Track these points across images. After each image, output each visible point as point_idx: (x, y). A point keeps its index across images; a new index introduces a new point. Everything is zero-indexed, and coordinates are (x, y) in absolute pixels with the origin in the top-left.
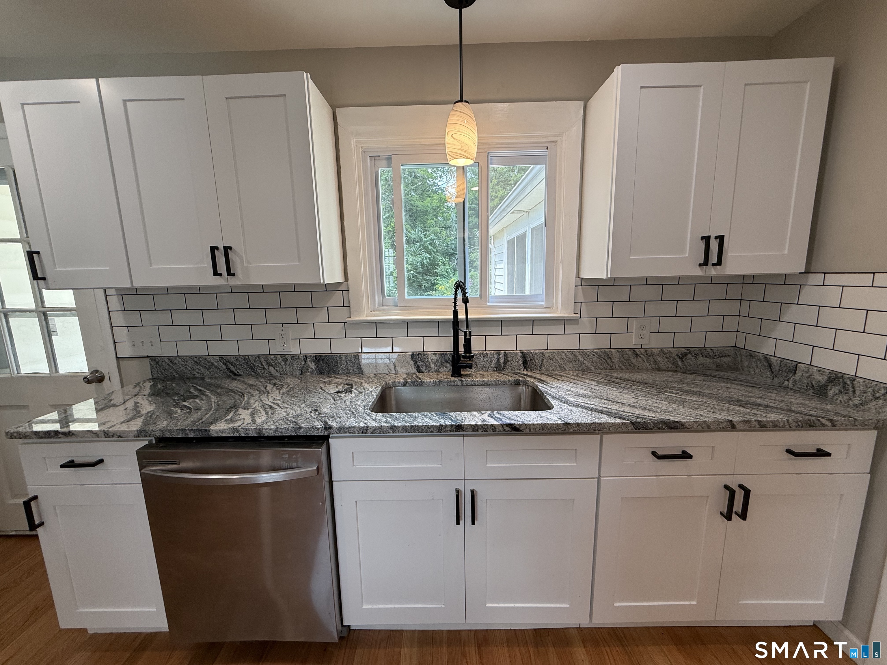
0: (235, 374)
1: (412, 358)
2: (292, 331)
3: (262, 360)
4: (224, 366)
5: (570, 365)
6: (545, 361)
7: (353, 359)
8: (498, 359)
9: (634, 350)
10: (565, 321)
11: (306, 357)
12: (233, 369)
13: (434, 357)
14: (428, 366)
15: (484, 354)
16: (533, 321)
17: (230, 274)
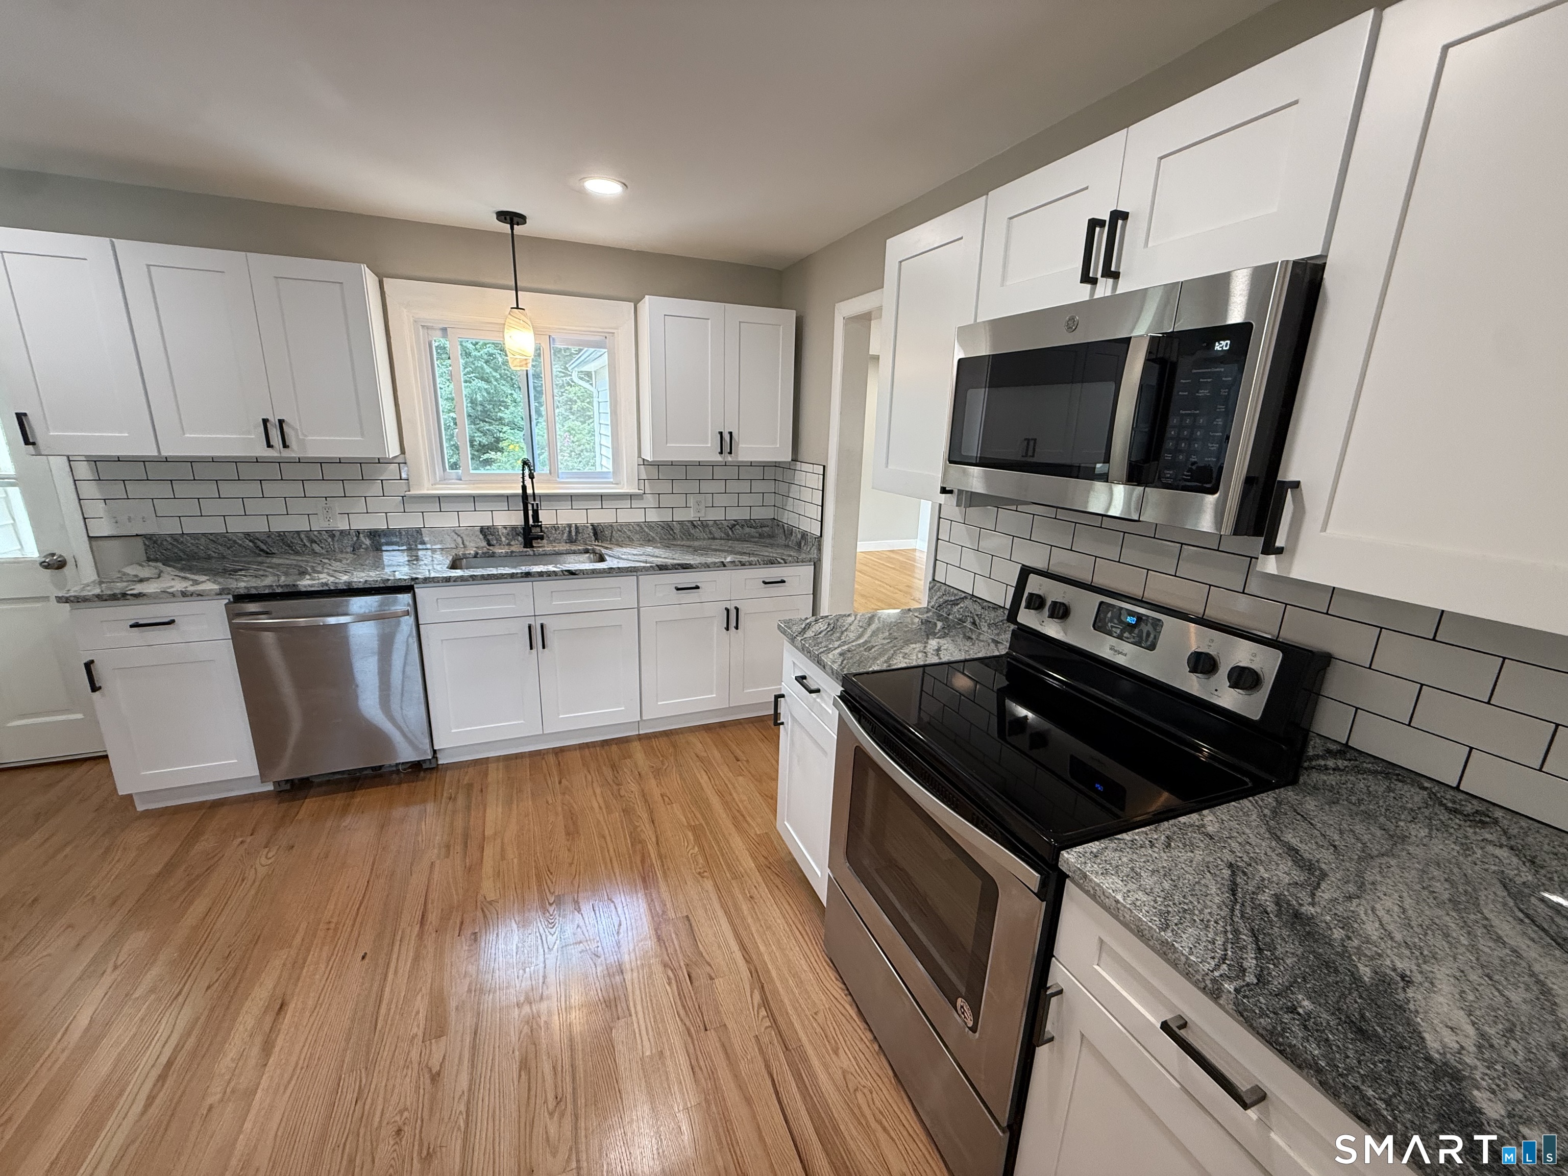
0: (267, 553)
1: (481, 532)
2: (338, 506)
3: (303, 536)
4: (251, 544)
5: (638, 536)
6: (614, 532)
7: (415, 534)
8: (570, 532)
9: (692, 522)
10: (631, 497)
11: (358, 532)
12: (264, 547)
13: (504, 531)
14: (499, 540)
15: (555, 528)
16: (602, 497)
17: (285, 446)
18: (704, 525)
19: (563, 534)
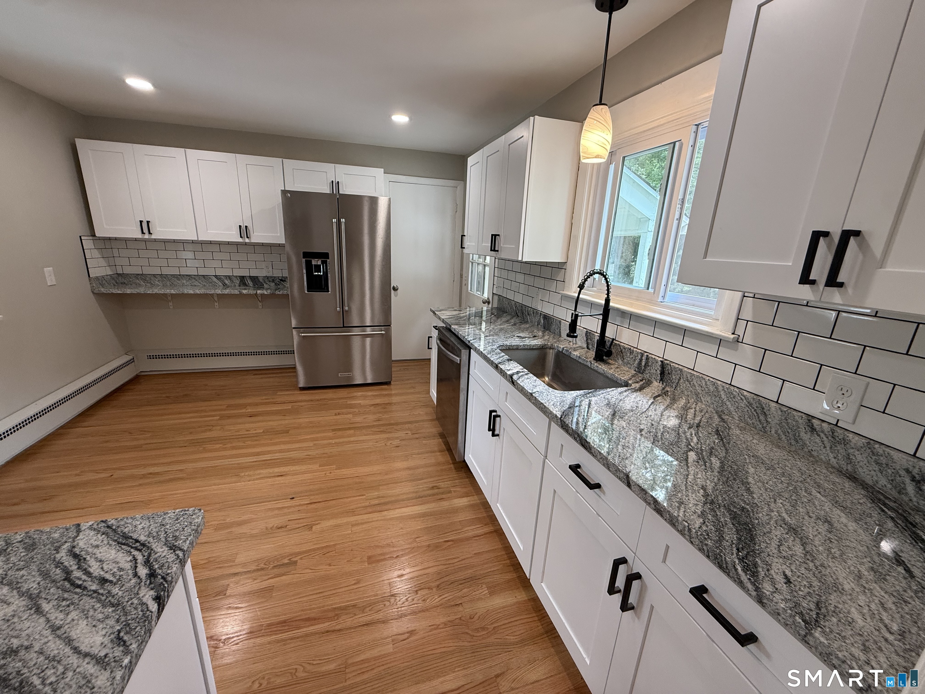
0: (517, 315)
1: (586, 334)
3: (527, 310)
6: (682, 380)
7: (558, 323)
8: (641, 360)
9: (810, 417)
10: (720, 341)
11: (542, 314)
12: (517, 312)
14: (593, 346)
17: (496, 251)
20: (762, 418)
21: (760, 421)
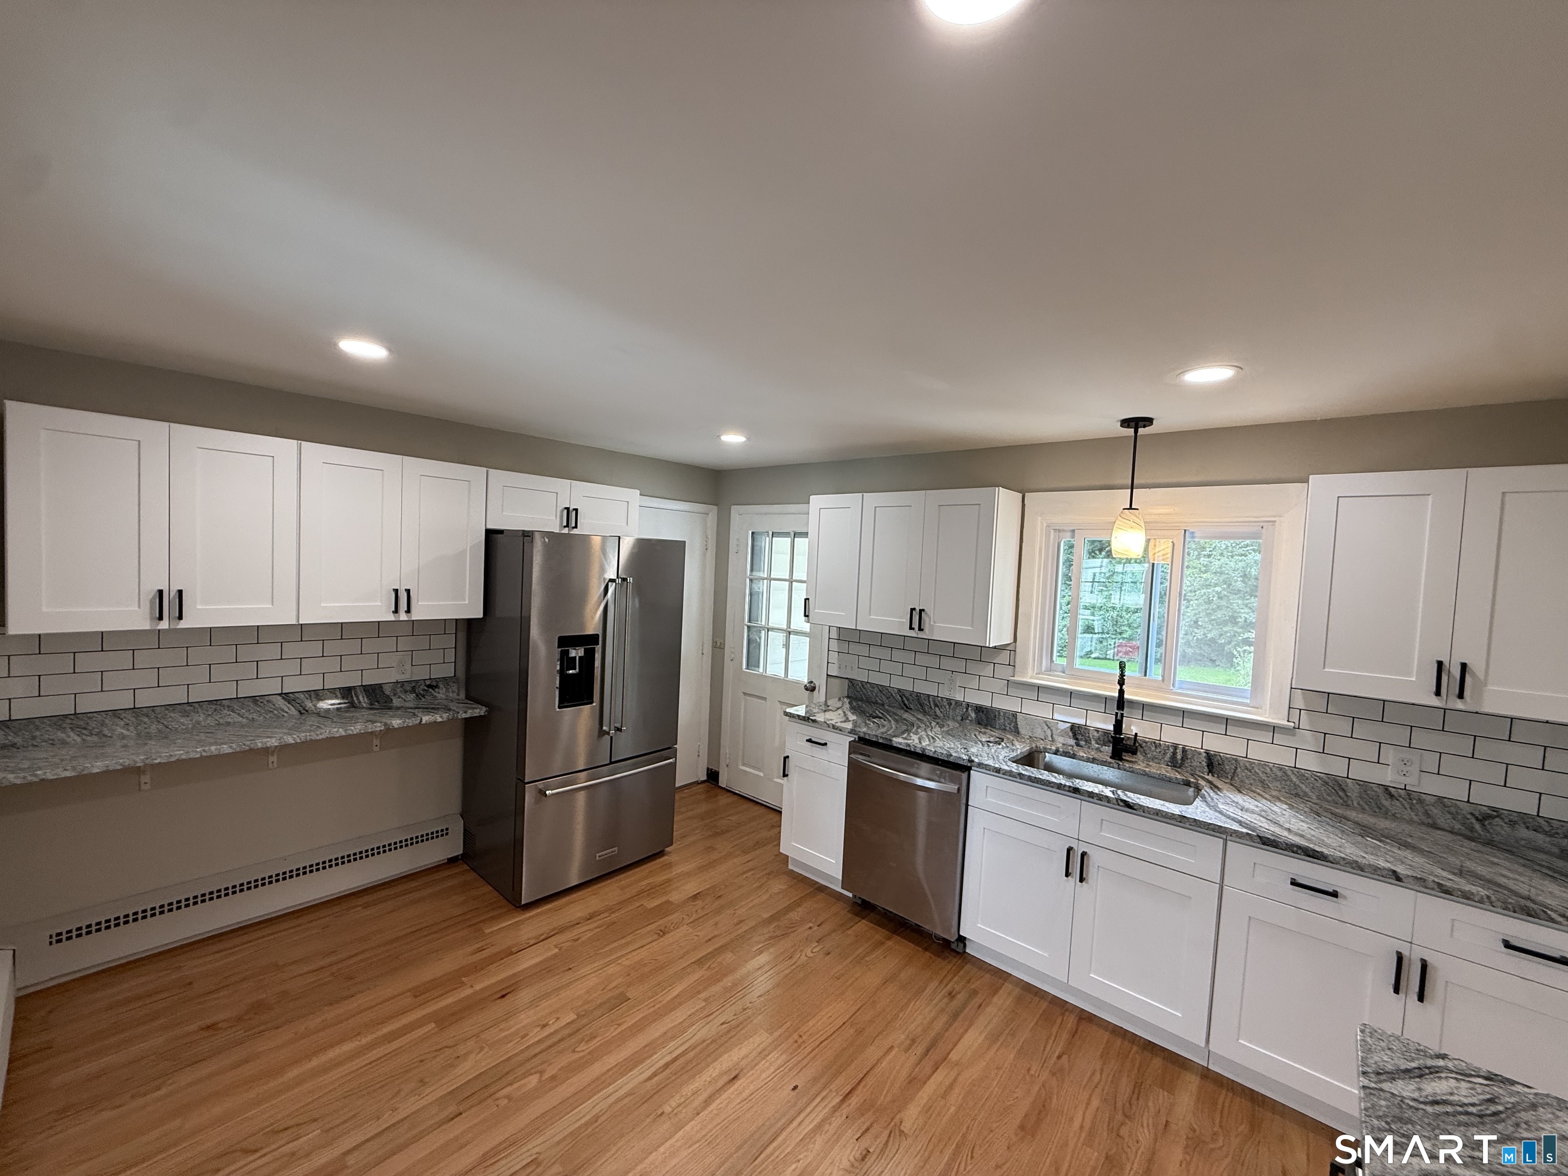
0: (907, 707)
1: (1072, 729)
2: (960, 680)
3: (931, 700)
4: (900, 698)
5: (1278, 784)
6: (1239, 770)
7: (1011, 717)
8: (1174, 753)
9: (1386, 788)
10: (1274, 728)
11: (968, 705)
12: (906, 702)
13: (1095, 734)
14: (1088, 741)
15: (1156, 744)
16: (1227, 720)
17: (920, 629)
18: (1411, 797)
19: (1165, 754)
20: (1341, 793)
21: (1340, 797)
